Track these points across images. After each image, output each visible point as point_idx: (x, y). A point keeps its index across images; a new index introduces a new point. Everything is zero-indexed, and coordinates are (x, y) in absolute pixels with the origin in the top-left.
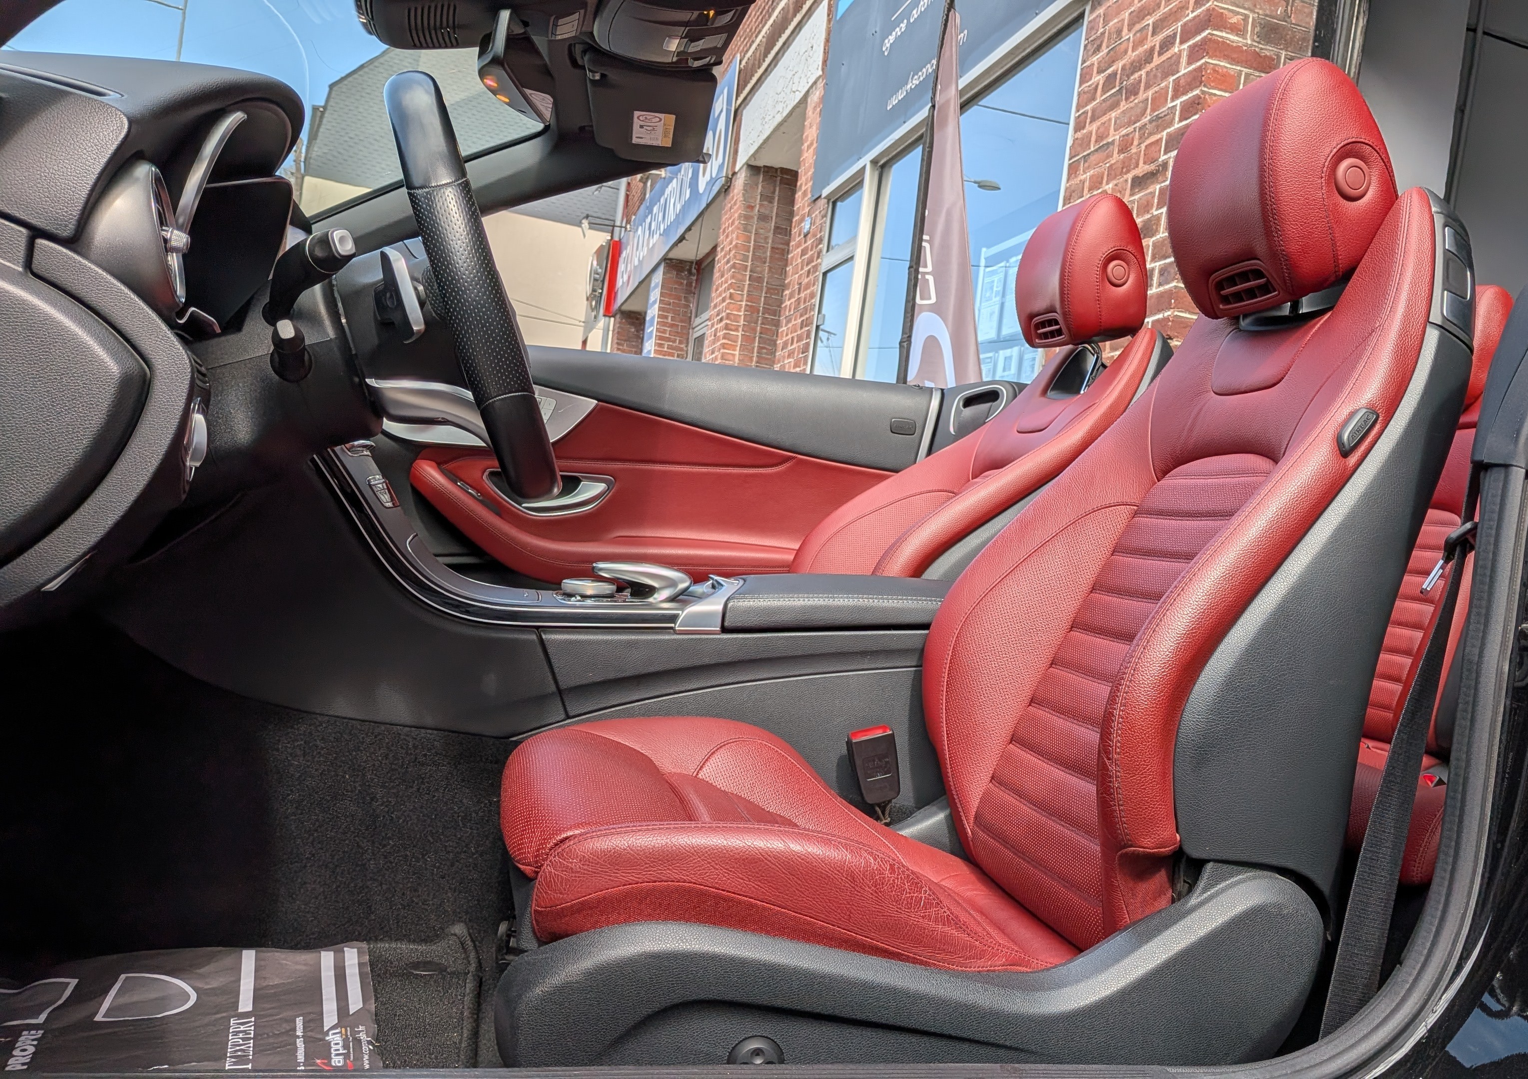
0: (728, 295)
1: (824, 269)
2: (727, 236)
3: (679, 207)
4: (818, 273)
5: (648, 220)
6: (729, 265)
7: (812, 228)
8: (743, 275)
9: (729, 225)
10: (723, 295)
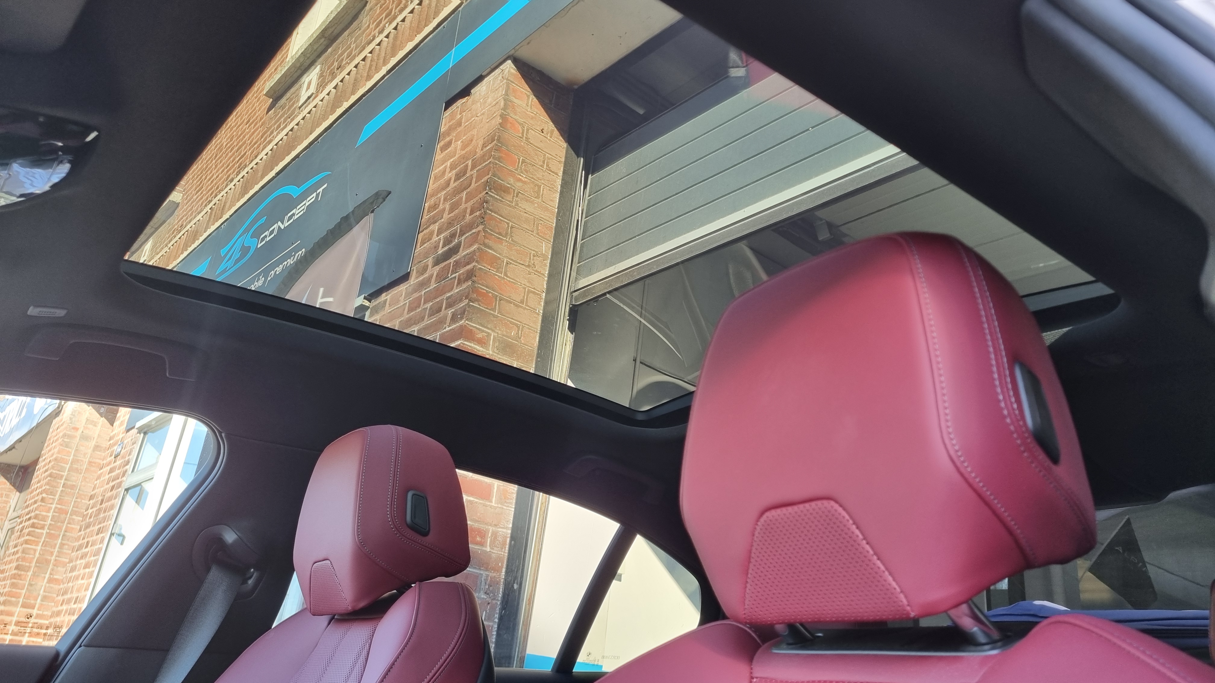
0: (40, 498)
1: (126, 485)
2: (50, 451)
3: (14, 422)
4: (120, 489)
6: (46, 474)
7: (123, 451)
8: (58, 483)
9: (53, 441)
10: (36, 498)
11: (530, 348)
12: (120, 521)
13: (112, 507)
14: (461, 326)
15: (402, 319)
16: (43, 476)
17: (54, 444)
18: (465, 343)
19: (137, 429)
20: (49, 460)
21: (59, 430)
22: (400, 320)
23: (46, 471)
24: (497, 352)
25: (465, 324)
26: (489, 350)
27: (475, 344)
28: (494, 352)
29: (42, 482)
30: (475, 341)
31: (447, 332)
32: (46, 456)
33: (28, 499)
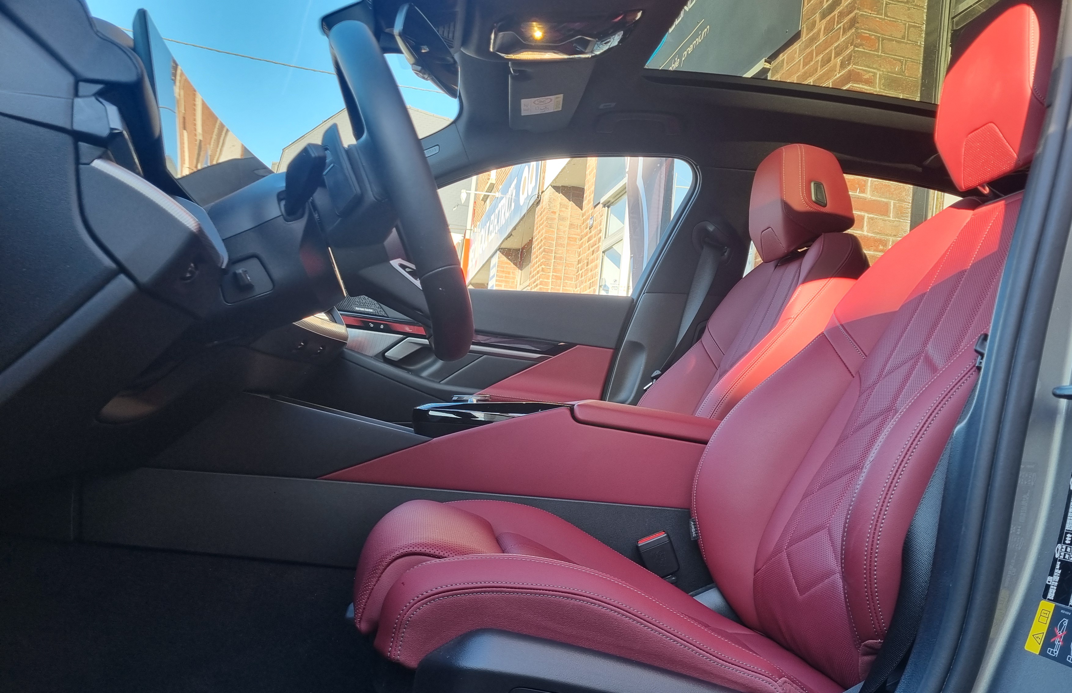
0: (540, 269)
1: (602, 248)
2: (539, 232)
3: (507, 215)
4: (599, 252)
5: (488, 225)
6: (541, 250)
7: (594, 223)
8: (549, 256)
9: (540, 225)
10: (538, 270)
11: (914, 79)
12: (603, 276)
13: (596, 267)
14: (849, 71)
15: (799, 74)
16: (539, 252)
17: (541, 227)
18: (854, 85)
19: (602, 204)
20: (540, 240)
21: (542, 215)
22: (797, 75)
23: (540, 248)
24: (884, 88)
25: (852, 68)
26: (876, 88)
27: (863, 85)
28: (880, 88)
29: (539, 257)
30: (863, 82)
31: (838, 78)
32: (538, 236)
33: (532, 271)
